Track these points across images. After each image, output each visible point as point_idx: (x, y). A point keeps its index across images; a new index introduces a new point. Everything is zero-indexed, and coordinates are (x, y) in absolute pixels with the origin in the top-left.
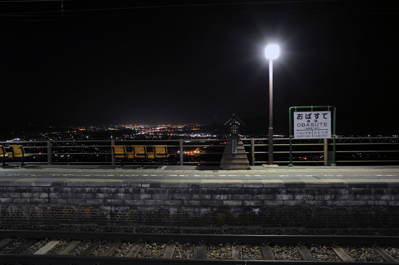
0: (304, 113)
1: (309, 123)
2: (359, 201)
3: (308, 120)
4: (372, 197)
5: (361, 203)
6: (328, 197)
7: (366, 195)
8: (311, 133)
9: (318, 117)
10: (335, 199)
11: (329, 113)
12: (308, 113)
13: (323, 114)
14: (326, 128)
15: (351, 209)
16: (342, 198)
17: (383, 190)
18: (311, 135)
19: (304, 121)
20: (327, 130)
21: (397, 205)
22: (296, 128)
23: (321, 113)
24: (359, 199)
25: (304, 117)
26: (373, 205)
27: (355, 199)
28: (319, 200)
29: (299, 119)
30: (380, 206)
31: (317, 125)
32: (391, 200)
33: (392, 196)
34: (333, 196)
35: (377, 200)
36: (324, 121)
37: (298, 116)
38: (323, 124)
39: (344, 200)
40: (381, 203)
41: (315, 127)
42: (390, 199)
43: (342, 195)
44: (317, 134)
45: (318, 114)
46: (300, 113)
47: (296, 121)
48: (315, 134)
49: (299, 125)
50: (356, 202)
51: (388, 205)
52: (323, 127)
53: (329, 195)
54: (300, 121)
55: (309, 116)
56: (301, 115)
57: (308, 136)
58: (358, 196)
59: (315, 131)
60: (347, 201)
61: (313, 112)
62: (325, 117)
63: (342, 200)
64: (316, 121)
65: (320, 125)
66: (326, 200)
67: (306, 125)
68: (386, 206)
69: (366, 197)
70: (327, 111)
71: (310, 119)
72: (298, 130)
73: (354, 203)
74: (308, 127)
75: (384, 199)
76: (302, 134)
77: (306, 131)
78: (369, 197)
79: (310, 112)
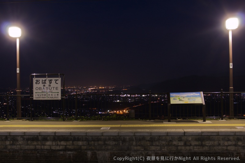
0: (41, 79)
1: (44, 87)
2: (30, 146)
3: (44, 84)
4: (39, 143)
5: (32, 147)
6: (8, 143)
7: (35, 141)
8: (46, 95)
9: (51, 83)
10: (13, 144)
11: (60, 79)
12: (44, 79)
13: (55, 80)
14: (57, 91)
15: (22, 152)
16: (18, 144)
17: (47, 138)
18: (46, 96)
19: (41, 85)
20: (58, 93)
21: (57, 149)
22: (35, 91)
23: (53, 79)
24: (30, 144)
25: (41, 82)
26: (40, 149)
27: (28, 145)
28: (2, 145)
29: (37, 84)
30: (45, 149)
31: (50, 89)
32: (53, 145)
33: (54, 142)
34: (12, 142)
35: (43, 145)
36: (56, 85)
37: (36, 81)
38: (55, 88)
39: (20, 145)
40: (46, 147)
41: (49, 90)
42: (51, 144)
43: (18, 141)
44: (51, 96)
45: (51, 80)
46: (38, 79)
47: (35, 86)
48: (49, 96)
49: (37, 89)
50: (28, 146)
51: (51, 149)
52: (55, 91)
53: (8, 141)
54: (38, 86)
55: (44, 82)
56: (39, 81)
57: (44, 98)
58: (29, 142)
59: (49, 93)
60: (22, 146)
61: (48, 78)
62: (57, 82)
63: (18, 145)
64: (50, 86)
65: (52, 88)
66: (7, 145)
67: (42, 89)
68: (49, 149)
69: (35, 143)
70: (59, 77)
71: (45, 84)
72: (36, 93)
73: (27, 147)
74: (44, 90)
75: (48, 144)
76: (39, 96)
77: (42, 94)
78: (37, 144)
79: (45, 79)
